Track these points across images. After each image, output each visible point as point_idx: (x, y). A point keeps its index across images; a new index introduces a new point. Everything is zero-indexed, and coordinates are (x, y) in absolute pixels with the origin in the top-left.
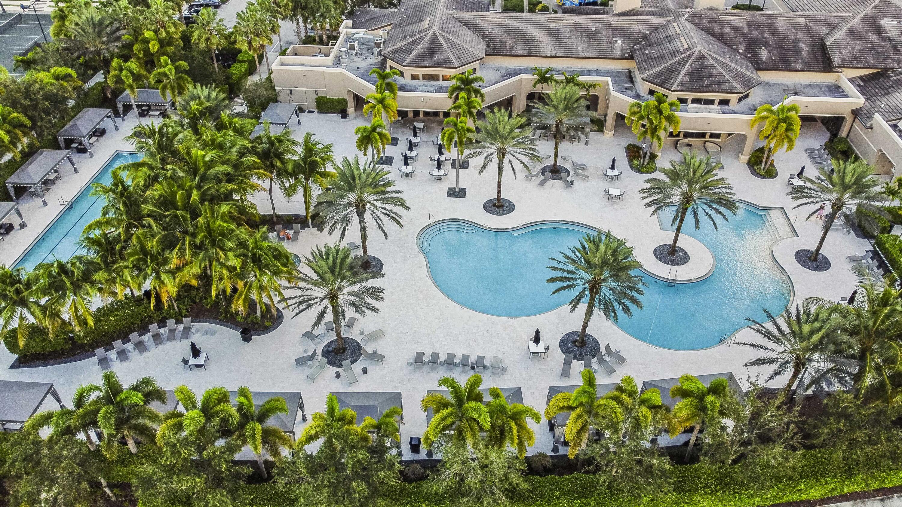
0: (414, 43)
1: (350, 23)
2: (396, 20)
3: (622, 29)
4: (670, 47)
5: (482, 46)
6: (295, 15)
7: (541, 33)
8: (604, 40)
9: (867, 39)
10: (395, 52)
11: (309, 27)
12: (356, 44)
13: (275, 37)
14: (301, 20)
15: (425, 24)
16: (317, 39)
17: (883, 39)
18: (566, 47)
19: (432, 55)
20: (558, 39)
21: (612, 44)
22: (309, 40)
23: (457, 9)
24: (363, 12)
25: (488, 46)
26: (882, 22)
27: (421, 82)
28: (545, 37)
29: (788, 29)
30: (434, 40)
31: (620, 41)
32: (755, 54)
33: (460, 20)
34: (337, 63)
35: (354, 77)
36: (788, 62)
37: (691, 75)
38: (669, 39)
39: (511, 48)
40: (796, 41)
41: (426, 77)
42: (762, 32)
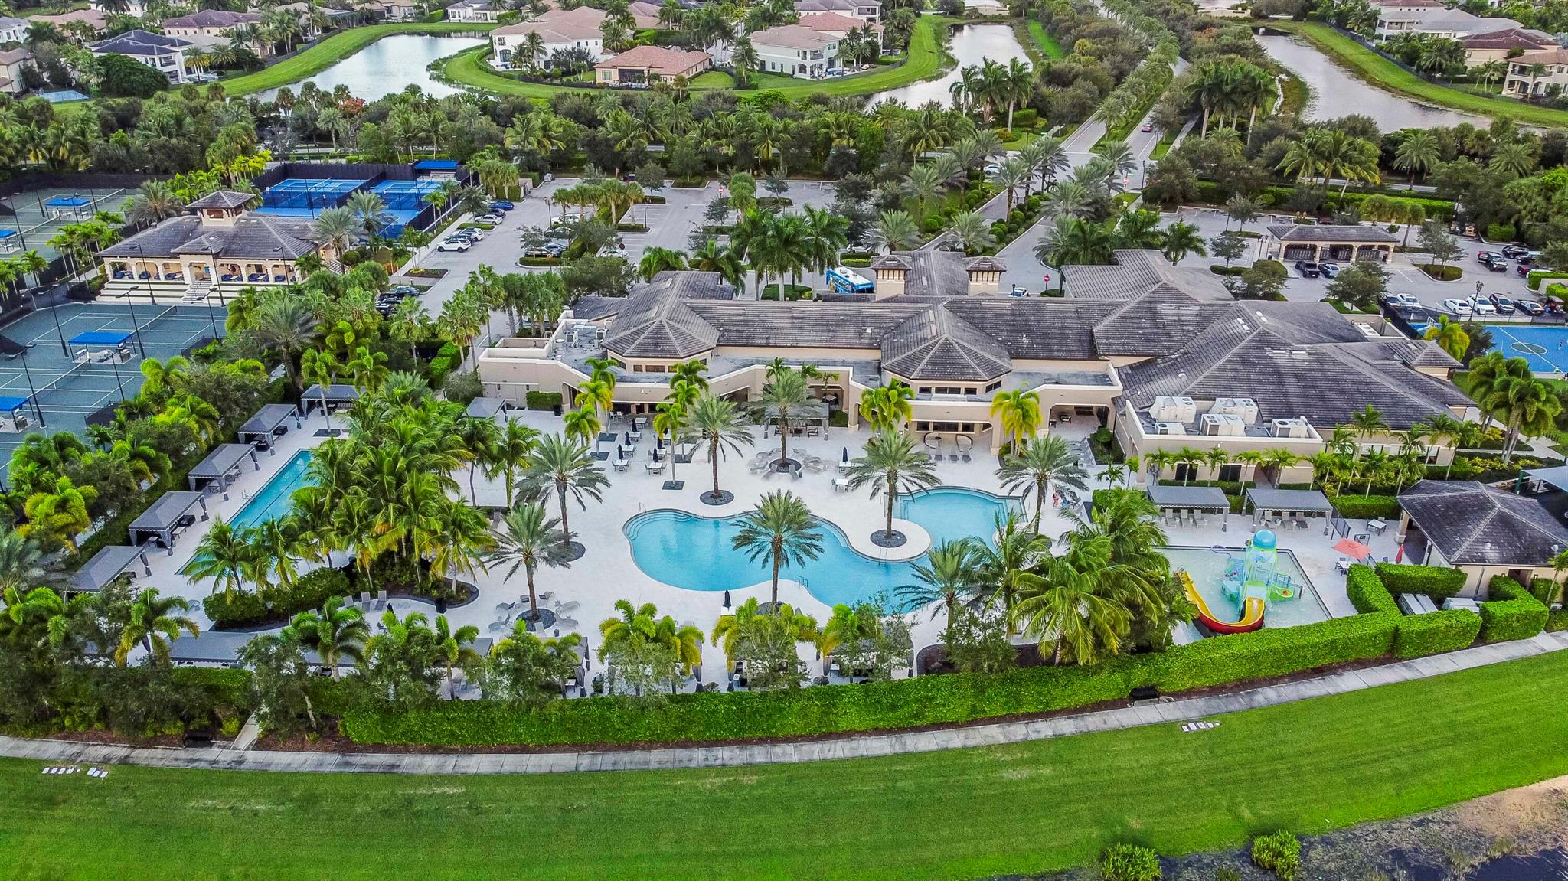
0: (639, 333)
1: (571, 313)
2: (622, 311)
3: (874, 316)
4: (920, 334)
5: (716, 335)
6: (508, 305)
7: (782, 322)
8: (852, 329)
9: (1140, 324)
10: (616, 342)
11: (525, 318)
12: (575, 334)
13: (483, 328)
14: (515, 311)
15: (653, 313)
16: (533, 332)
17: (1157, 325)
18: (809, 336)
19: (656, 346)
20: (801, 328)
21: (861, 332)
22: (524, 333)
23: (692, 297)
24: (589, 301)
25: (722, 336)
26: (1159, 308)
27: (645, 374)
28: (788, 327)
29: (1056, 315)
30: (659, 329)
31: (869, 330)
32: (1016, 342)
33: (693, 309)
34: (553, 354)
35: (568, 368)
36: (1051, 350)
37: (934, 363)
38: (921, 326)
39: (748, 337)
40: (1063, 327)
41: (650, 369)
42: (1028, 319)
